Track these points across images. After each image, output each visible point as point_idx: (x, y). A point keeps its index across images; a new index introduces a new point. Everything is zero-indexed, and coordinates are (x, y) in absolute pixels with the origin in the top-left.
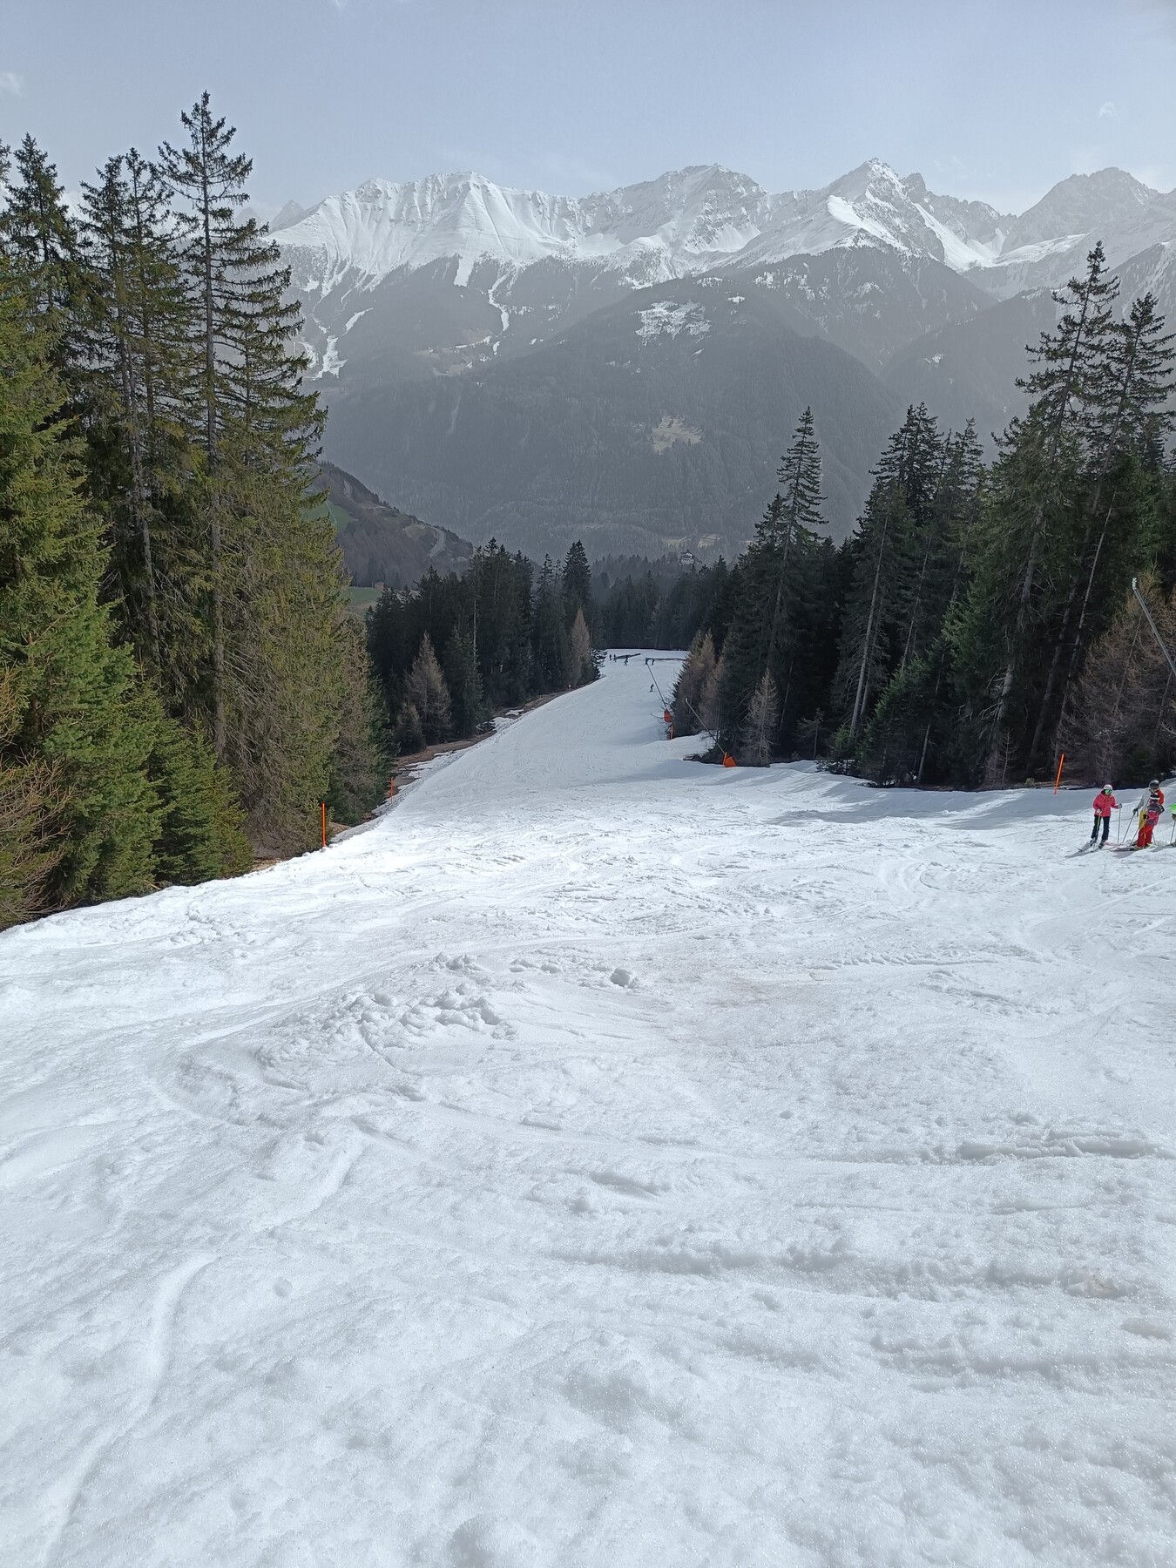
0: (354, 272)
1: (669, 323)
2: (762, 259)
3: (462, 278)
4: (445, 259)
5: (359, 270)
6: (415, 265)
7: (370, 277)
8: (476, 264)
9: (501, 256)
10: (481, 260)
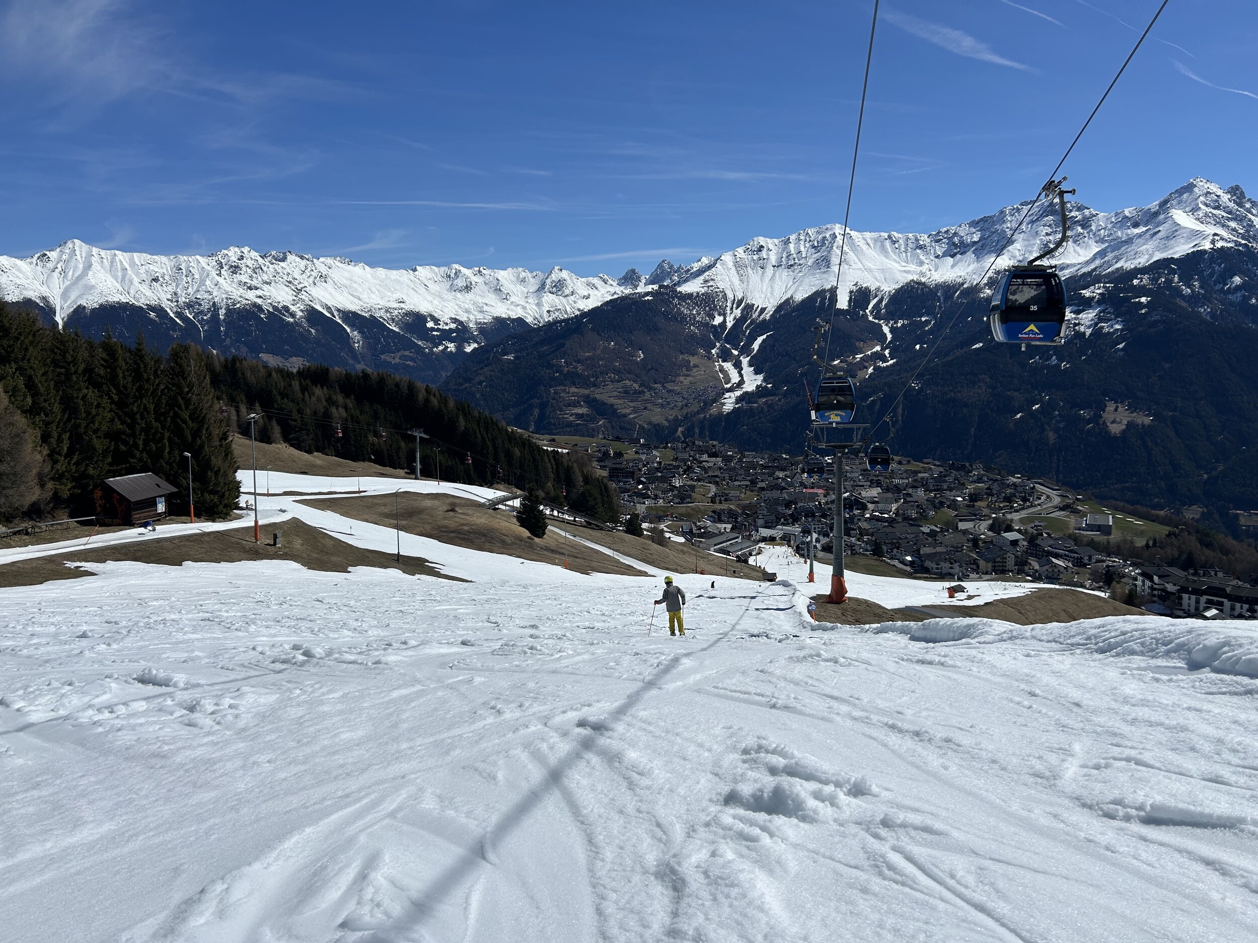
0: (749, 307)
1: (1079, 324)
3: (843, 303)
4: (824, 291)
5: (753, 305)
6: (800, 297)
7: (763, 310)
8: (851, 292)
9: (871, 283)
10: (855, 289)
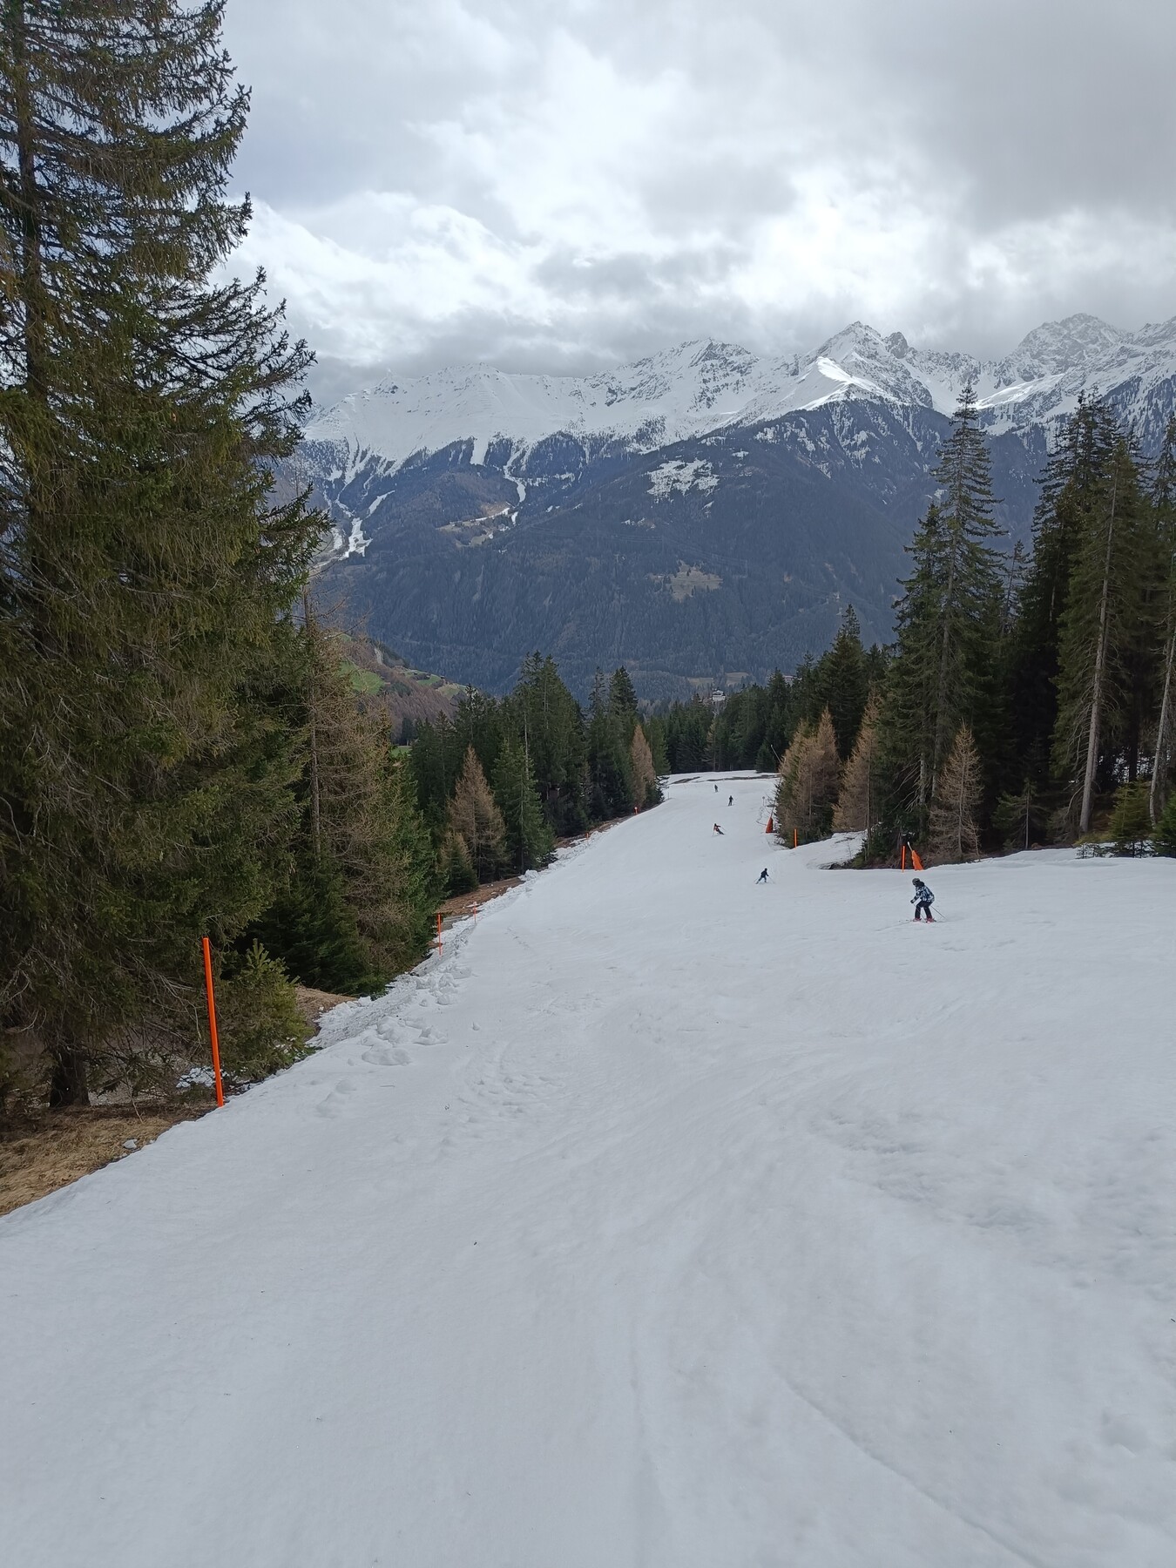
0: (375, 460)
1: (678, 481)
2: (760, 418)
3: (478, 458)
4: (461, 442)
5: (379, 458)
6: (433, 448)
7: (390, 464)
8: (490, 445)
9: (515, 434)
10: (495, 440)
